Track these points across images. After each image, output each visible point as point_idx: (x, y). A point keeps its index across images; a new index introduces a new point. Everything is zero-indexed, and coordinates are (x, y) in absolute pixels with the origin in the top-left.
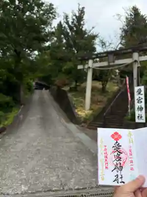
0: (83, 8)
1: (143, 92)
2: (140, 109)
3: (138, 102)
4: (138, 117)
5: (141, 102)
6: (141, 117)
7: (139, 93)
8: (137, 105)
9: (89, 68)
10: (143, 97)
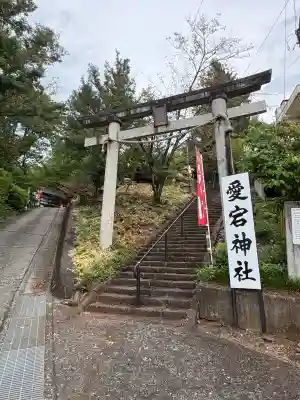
0: (126, 61)
1: (246, 192)
2: (243, 244)
3: (234, 223)
4: (238, 270)
5: (244, 221)
6: (247, 271)
7: (236, 195)
8: (231, 232)
9: (110, 141)
10: (247, 204)
